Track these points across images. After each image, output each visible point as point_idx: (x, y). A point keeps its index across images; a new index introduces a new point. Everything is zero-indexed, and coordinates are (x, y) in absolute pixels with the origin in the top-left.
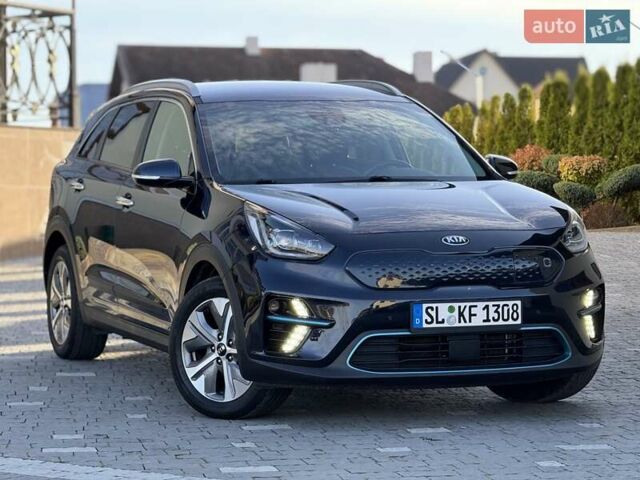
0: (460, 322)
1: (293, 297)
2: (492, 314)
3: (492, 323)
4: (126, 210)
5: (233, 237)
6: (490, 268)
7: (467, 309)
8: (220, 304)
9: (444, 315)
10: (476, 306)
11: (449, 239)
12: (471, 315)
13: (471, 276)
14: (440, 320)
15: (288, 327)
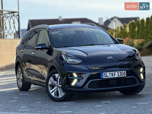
0: (112, 76)
1: (73, 73)
2: (119, 74)
3: (119, 76)
4: (34, 55)
5: (59, 60)
6: (118, 64)
7: (114, 73)
8: (57, 75)
9: (108, 75)
10: (115, 73)
11: (109, 57)
12: (114, 75)
13: (114, 66)
14: (107, 76)
15: (73, 80)
